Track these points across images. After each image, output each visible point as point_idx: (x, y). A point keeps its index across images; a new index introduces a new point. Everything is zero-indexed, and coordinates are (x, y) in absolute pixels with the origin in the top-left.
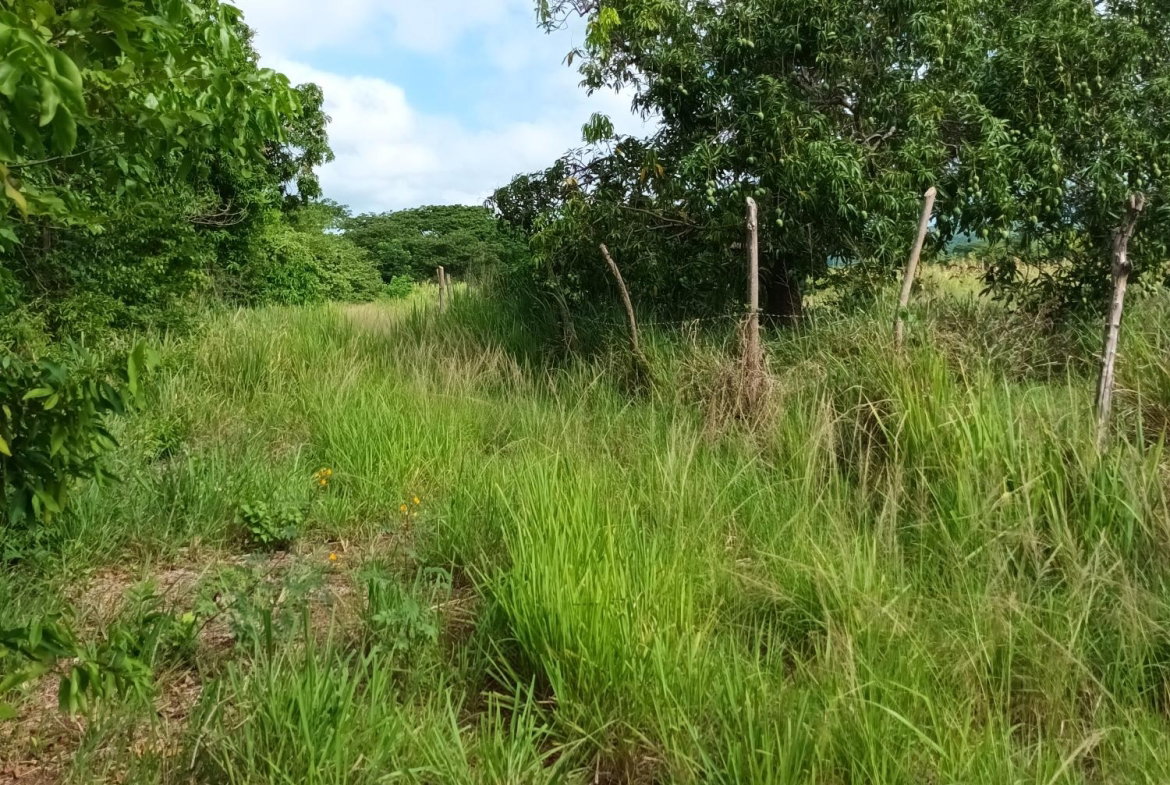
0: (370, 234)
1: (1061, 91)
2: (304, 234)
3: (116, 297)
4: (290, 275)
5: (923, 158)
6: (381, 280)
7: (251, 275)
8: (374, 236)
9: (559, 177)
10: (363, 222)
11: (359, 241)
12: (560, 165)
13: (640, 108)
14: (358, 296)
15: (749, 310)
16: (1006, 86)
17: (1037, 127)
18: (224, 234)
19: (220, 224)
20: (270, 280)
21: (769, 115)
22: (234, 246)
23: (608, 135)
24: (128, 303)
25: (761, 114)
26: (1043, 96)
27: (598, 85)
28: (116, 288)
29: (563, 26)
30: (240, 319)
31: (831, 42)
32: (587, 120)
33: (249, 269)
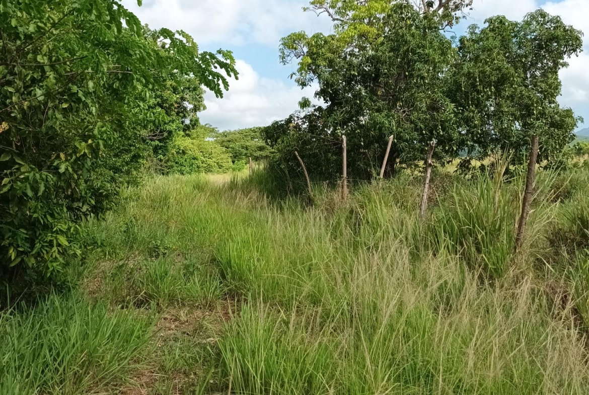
0: (226, 141)
1: (478, 92)
2: (195, 141)
3: (110, 170)
4: (185, 161)
5: (420, 119)
6: (232, 163)
7: (168, 160)
8: (229, 141)
9: (291, 122)
10: (225, 135)
11: (222, 143)
12: (291, 117)
13: (318, 96)
14: (220, 170)
15: (343, 177)
16: (457, 91)
17: (469, 107)
18: (157, 142)
19: (155, 138)
20: (177, 163)
21: (361, 102)
22: (161, 147)
23: (309, 106)
24: (115, 173)
25: (358, 102)
26: (471, 94)
27: (305, 85)
28: (110, 167)
29: (290, 62)
30: (160, 179)
31: (385, 74)
32: (300, 100)
33: (167, 158)
